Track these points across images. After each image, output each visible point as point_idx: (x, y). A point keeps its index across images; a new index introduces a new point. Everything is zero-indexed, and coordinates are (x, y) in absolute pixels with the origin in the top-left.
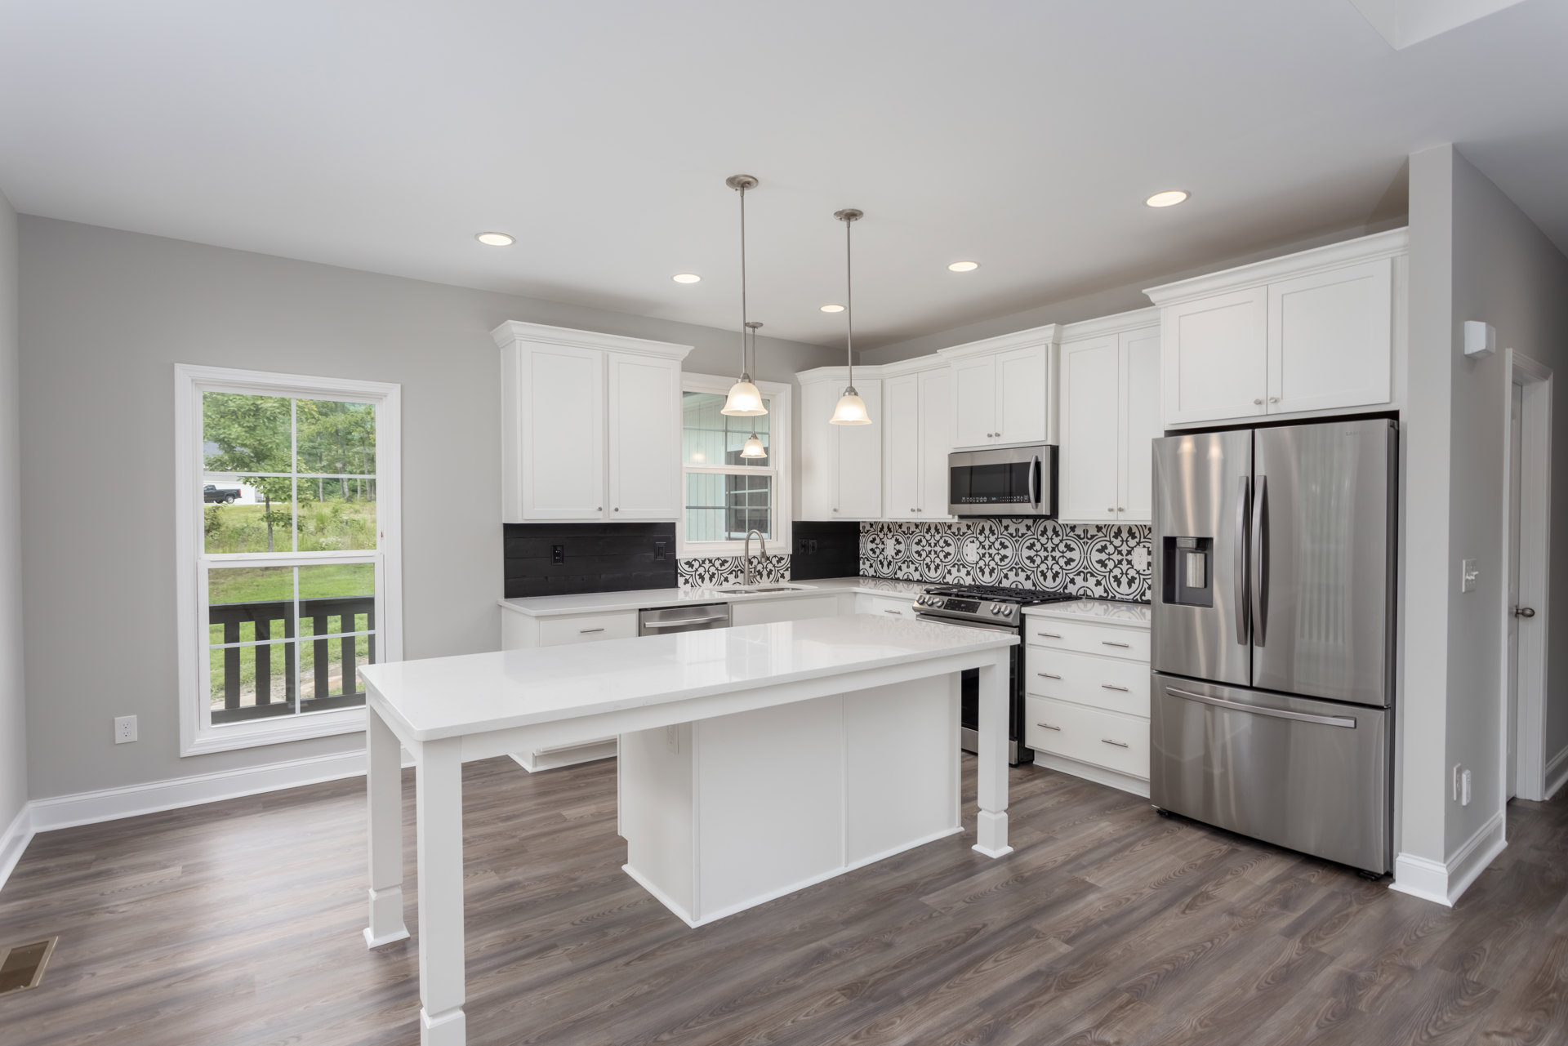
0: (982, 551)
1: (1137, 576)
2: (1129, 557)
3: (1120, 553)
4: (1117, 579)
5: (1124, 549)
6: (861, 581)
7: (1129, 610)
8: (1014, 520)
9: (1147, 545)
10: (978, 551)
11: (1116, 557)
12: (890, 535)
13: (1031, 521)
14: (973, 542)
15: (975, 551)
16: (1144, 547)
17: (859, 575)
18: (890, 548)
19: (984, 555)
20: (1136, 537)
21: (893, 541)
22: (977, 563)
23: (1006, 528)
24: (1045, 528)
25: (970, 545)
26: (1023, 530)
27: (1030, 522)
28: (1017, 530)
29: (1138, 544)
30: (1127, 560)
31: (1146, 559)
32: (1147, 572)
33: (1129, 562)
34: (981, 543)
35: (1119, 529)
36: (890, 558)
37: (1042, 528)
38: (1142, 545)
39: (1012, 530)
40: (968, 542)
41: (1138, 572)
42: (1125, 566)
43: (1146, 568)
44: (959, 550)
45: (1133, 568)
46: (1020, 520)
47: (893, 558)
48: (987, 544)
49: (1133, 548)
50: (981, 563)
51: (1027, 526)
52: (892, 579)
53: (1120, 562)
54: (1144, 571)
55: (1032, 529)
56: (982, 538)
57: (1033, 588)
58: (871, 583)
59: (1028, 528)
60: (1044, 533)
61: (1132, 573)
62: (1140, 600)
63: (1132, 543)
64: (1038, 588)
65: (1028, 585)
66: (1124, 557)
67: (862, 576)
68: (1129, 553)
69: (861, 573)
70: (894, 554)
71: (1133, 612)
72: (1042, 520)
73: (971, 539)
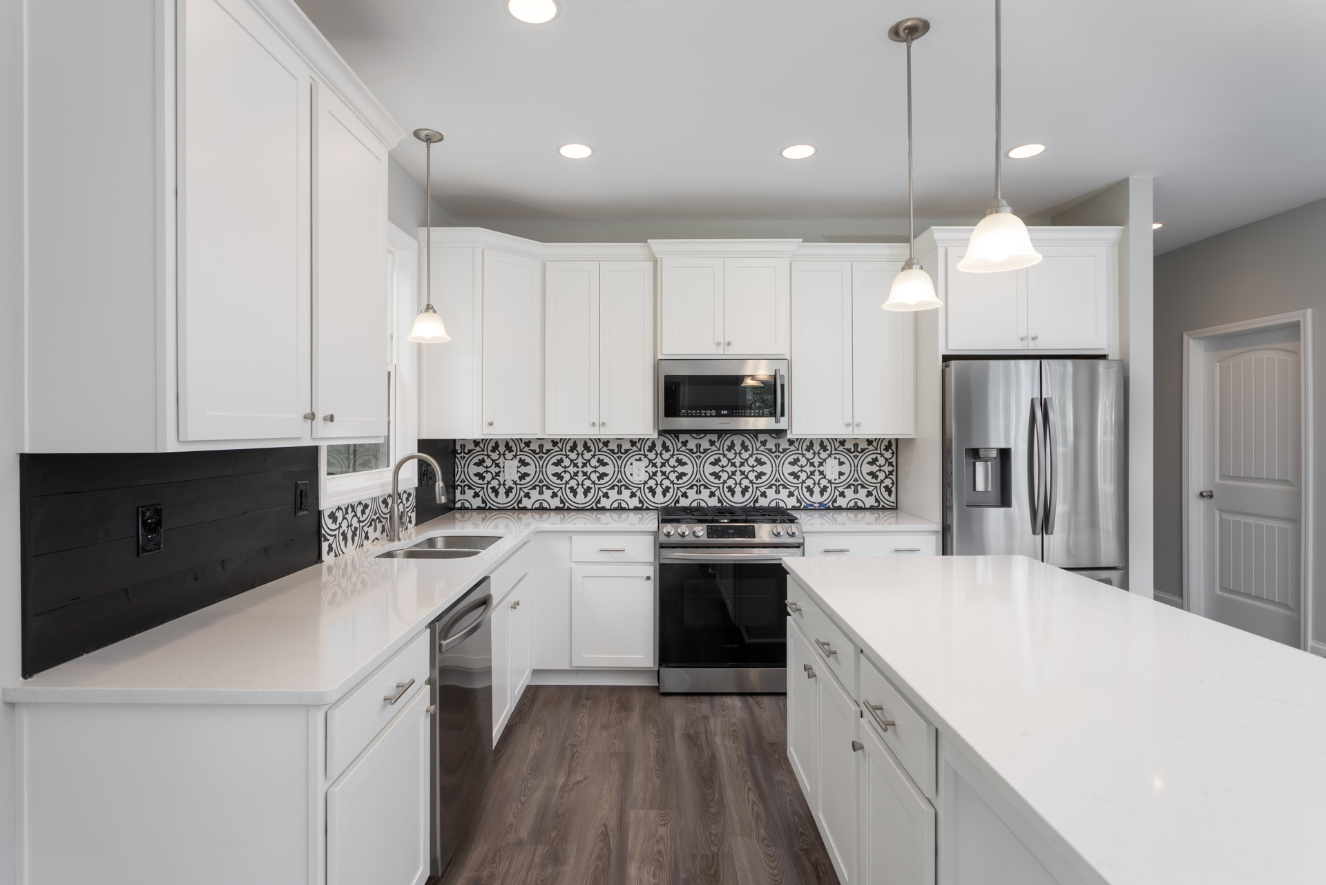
0: (651, 469)
1: (829, 485)
2: (821, 468)
3: (812, 464)
4: (809, 489)
5: (816, 461)
6: (458, 515)
7: (821, 517)
8: (695, 435)
9: (838, 456)
10: (647, 469)
11: (809, 469)
12: (509, 456)
13: (716, 436)
14: (640, 460)
15: (644, 469)
16: (835, 458)
17: (454, 509)
18: (511, 471)
19: (655, 474)
20: (828, 450)
21: (516, 462)
22: (646, 482)
23: (685, 444)
24: (732, 442)
25: (635, 463)
26: (705, 444)
27: (714, 437)
28: (698, 446)
29: (830, 455)
30: (819, 471)
31: (838, 469)
32: (838, 481)
33: (821, 473)
34: (650, 461)
35: (811, 442)
36: (509, 484)
37: (728, 443)
38: (833, 456)
39: (692, 445)
40: (632, 460)
41: (830, 482)
42: (817, 477)
43: (837, 477)
44: (620, 470)
45: (825, 477)
46: (702, 435)
47: (515, 483)
48: (659, 461)
49: (825, 460)
50: (652, 483)
51: (710, 441)
52: (514, 509)
53: (812, 473)
54: (835, 480)
55: (717, 444)
56: (651, 456)
57: (720, 505)
58: (477, 517)
59: (712, 443)
60: (731, 448)
61: (824, 482)
62: (831, 507)
63: (824, 455)
64: (725, 504)
65: (713, 502)
66: (817, 469)
67: (460, 509)
68: (821, 464)
69: (458, 505)
70: (516, 478)
71: (825, 518)
72: (728, 435)
73: (638, 457)
